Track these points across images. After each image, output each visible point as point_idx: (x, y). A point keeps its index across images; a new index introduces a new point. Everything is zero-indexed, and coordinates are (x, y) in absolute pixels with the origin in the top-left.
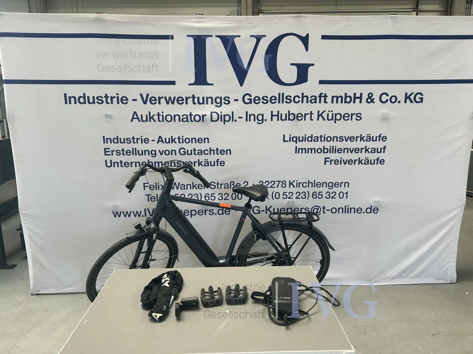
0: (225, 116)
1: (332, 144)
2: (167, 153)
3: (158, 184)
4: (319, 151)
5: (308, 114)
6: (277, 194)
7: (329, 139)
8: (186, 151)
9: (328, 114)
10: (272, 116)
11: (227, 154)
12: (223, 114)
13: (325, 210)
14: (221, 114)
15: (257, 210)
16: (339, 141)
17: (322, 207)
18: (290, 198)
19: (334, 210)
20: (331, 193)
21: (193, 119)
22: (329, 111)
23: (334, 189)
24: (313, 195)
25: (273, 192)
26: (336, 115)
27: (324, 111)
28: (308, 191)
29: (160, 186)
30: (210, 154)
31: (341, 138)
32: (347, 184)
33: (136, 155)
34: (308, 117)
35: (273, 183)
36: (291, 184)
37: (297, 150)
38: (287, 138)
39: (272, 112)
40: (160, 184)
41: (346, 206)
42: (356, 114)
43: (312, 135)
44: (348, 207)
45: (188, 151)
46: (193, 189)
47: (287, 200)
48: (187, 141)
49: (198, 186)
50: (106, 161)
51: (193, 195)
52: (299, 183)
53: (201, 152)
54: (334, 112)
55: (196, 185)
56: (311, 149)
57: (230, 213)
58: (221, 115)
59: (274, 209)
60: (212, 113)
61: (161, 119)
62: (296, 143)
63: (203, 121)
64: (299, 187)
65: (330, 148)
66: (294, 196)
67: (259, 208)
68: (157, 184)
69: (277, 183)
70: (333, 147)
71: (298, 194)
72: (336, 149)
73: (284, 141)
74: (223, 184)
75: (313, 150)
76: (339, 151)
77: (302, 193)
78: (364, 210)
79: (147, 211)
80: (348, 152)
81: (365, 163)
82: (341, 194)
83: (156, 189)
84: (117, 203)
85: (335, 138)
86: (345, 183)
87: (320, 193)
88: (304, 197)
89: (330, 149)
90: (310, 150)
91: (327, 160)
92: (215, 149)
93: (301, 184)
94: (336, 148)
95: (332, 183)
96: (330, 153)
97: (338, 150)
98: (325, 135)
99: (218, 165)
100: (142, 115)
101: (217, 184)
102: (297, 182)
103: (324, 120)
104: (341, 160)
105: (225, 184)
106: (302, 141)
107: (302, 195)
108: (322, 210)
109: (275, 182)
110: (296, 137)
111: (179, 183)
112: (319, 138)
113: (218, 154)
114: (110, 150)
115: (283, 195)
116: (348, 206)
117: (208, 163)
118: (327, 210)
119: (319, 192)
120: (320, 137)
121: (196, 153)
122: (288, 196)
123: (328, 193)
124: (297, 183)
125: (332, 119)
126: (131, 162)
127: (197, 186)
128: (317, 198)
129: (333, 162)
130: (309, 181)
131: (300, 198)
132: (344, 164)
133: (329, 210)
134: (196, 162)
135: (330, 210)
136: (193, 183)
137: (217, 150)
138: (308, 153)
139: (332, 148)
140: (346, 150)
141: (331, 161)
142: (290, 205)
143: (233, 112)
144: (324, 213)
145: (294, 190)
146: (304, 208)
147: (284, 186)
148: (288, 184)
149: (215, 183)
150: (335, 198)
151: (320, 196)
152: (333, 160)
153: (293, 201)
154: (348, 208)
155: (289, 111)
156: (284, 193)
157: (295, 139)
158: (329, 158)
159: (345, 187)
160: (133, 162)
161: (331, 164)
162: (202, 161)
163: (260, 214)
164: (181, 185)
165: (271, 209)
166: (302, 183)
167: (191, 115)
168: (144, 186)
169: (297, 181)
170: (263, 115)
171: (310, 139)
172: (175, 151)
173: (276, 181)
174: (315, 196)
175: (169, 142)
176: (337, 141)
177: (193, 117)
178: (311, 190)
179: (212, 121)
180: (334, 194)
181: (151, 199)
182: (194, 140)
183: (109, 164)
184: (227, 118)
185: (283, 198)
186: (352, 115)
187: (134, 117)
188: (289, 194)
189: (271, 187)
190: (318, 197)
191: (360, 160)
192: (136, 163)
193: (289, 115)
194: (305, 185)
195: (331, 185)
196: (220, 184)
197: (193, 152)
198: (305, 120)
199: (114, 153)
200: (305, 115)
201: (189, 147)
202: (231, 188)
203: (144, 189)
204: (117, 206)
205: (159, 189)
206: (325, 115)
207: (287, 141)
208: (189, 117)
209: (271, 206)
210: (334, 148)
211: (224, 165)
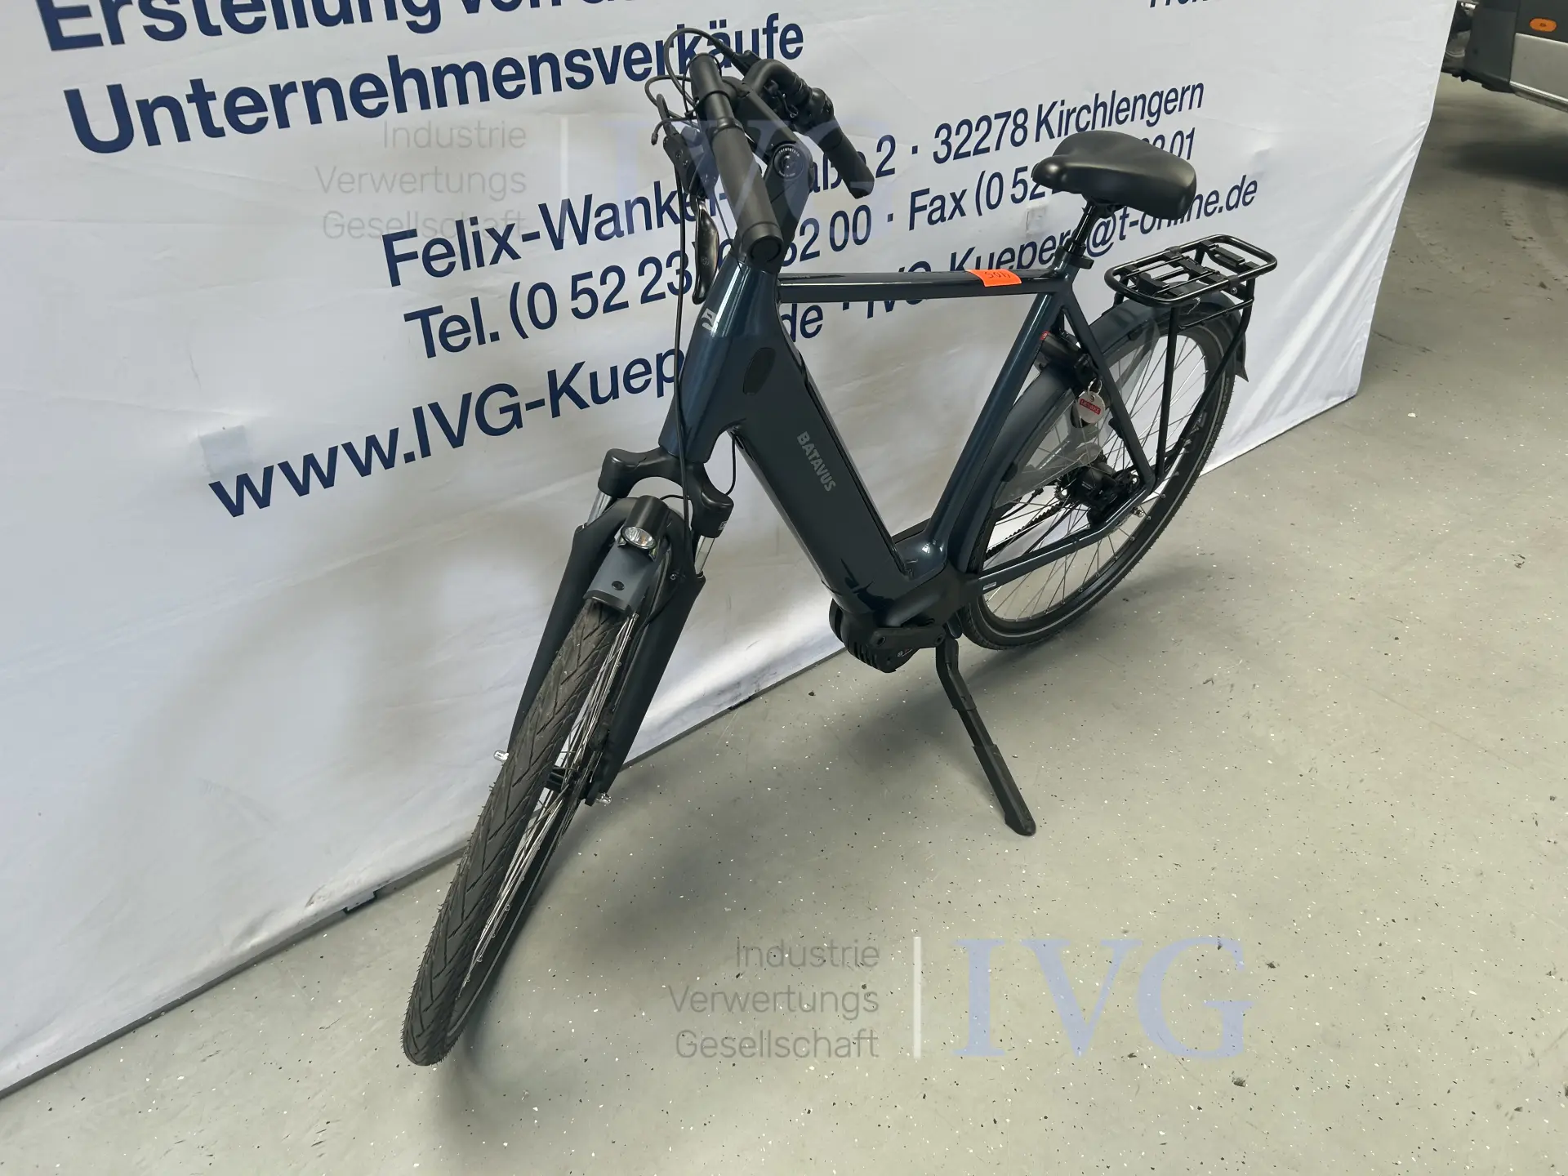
3: (474, 228)
6: (995, 185)
18: (1037, 191)
23: (1163, 124)
25: (983, 174)
29: (484, 237)
32: (1197, 93)
33: (302, 22)
36: (1042, 122)
40: (481, 227)
46: (660, 224)
47: (1028, 204)
50: (74, 99)
51: (664, 263)
52: (1069, 114)
55: (672, 196)
57: (819, 327)
64: (1067, 132)
68: (469, 230)
69: (998, 125)
78: (1223, 200)
79: (429, 416)
82: (1178, 142)
83: (467, 266)
84: (237, 416)
86: (1194, 89)
93: (1073, 119)
95: (1160, 96)
99: (768, 57)
102: (1063, 107)
108: (1118, 224)
109: (993, 121)
111: (588, 199)
115: (1015, 184)
118: (1131, 224)
122: (1030, 185)
124: (1062, 112)
126: (274, 89)
130: (1096, 97)
135: (1139, 222)
136: (657, 185)
144: (1122, 236)
147: (1019, 135)
156: (1017, 171)
159: (1190, 108)
160: (291, 87)
164: (598, 214)
166: (1077, 110)
168: (393, 260)
169: (1063, 103)
173: (996, 117)
181: (444, 336)
183: (105, 127)
188: (1031, 175)
189: (977, 150)
192: (311, 89)
194: (1084, 119)
195: (1155, 104)
199: (133, 20)
202: (826, 187)
203: (395, 281)
204: (237, 437)
205: (481, 263)
211: (799, 50)
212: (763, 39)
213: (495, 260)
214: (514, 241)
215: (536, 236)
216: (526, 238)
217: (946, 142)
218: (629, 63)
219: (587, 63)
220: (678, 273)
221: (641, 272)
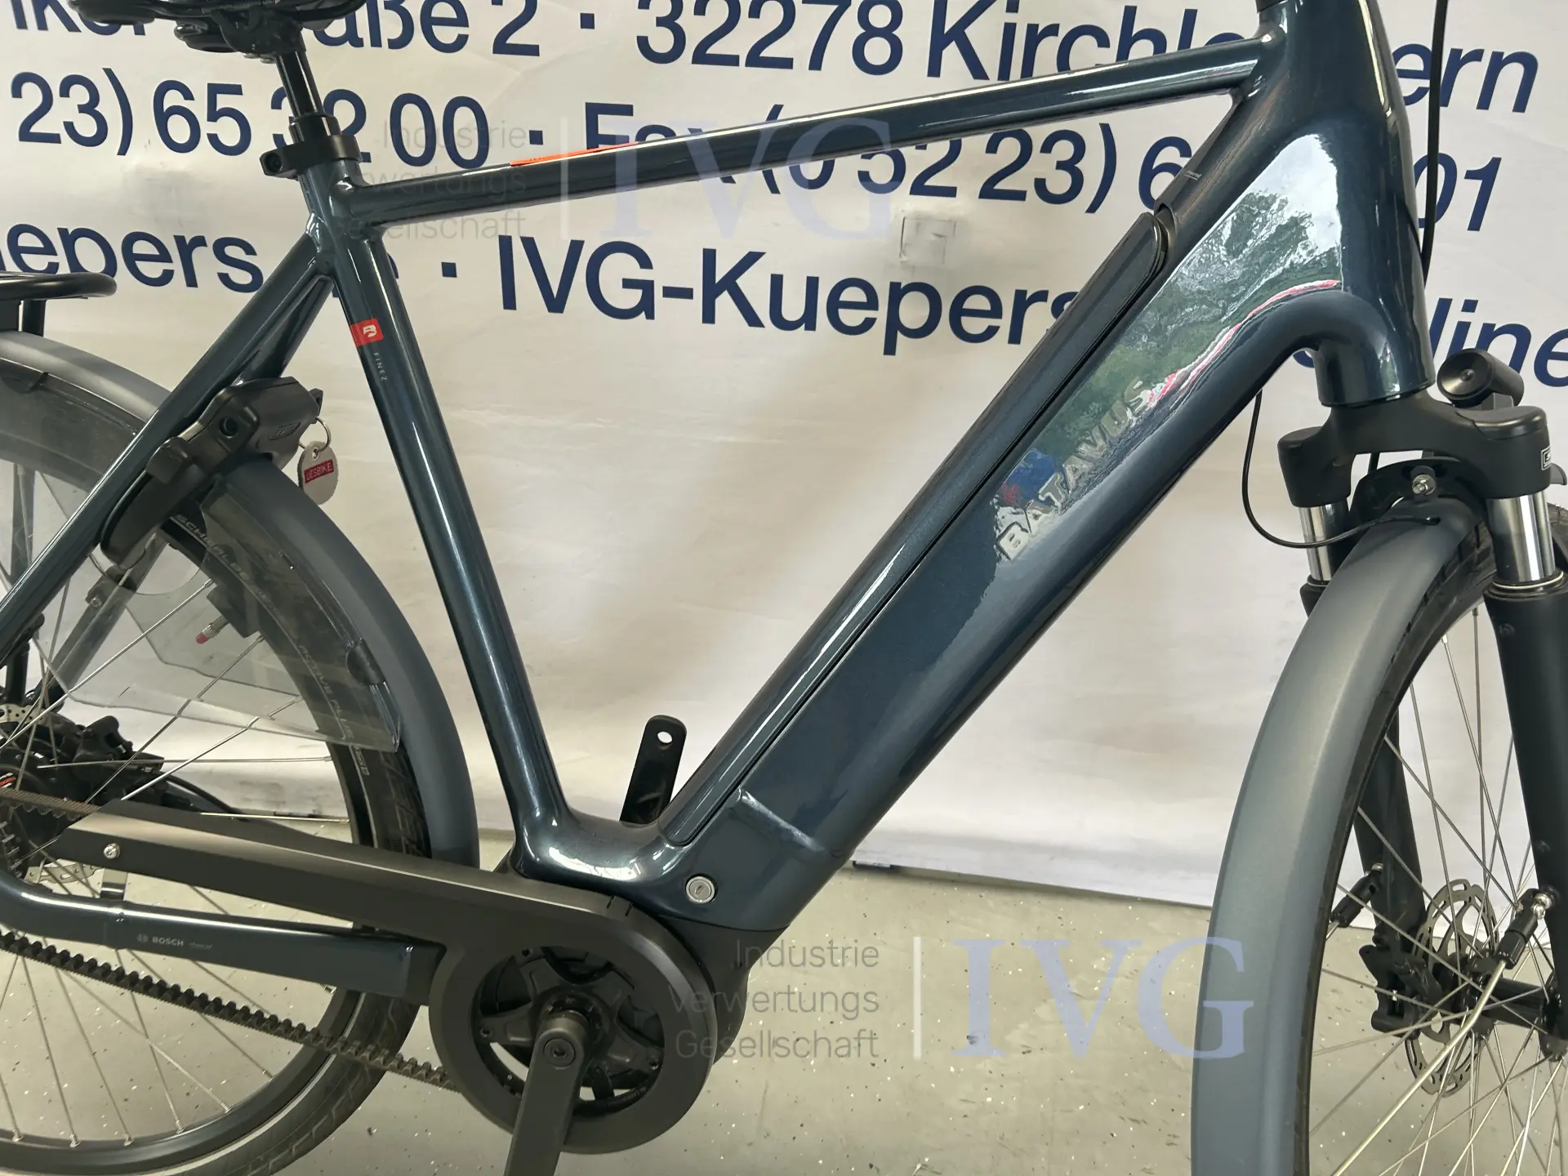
15: (628, 284)
18: (932, 182)
24: (1146, 174)
28: (1105, 129)
32: (1513, 74)
35: (773, 12)
36: (946, 35)
44: (1466, 317)
47: (903, 201)
52: (1035, 36)
59: (777, 282)
64: (1026, 75)
66: (971, 170)
67: (645, 262)
71: (1010, 150)
77: (1046, 148)
86: (1498, 62)
88: (1060, 183)
93: (1046, 50)
102: (1012, 18)
107: (1040, 165)
116: (1469, 306)
122: (916, 165)
130: (1130, 13)
131: (1020, 196)
142: (921, 260)
146: (1051, 298)
147: (876, 52)
148: (915, 33)
153: (953, 223)
154: (1462, 328)
159: (1484, 103)
163: (650, 315)
165: (754, 287)
166: (1063, 33)
185: (864, 178)
189: (755, 59)
194: (1083, 55)
209: (752, 258)
217: (668, 23)
220: (82, 109)
221: (17, 92)
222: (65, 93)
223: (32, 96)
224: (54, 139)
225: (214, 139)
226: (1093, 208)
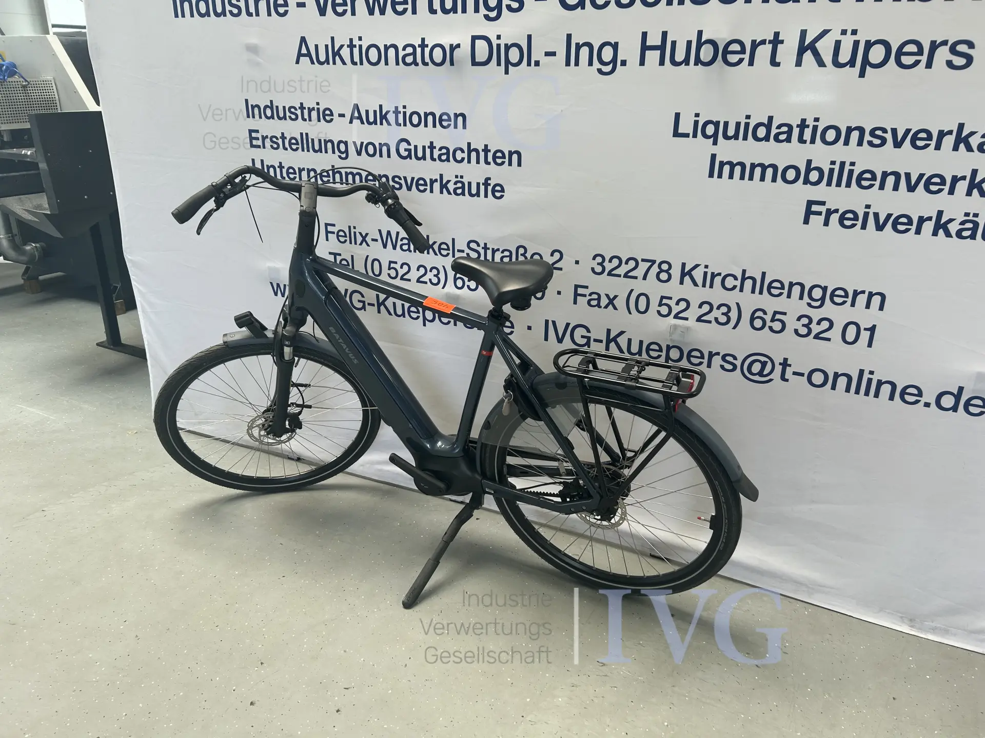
0: (507, 48)
1: (840, 153)
2: (371, 150)
3: (355, 230)
4: (791, 175)
5: (763, 42)
6: (643, 300)
7: (831, 135)
8: (412, 147)
9: (838, 44)
10: (645, 48)
11: (510, 164)
12: (502, 42)
13: (789, 371)
14: (499, 42)
15: (583, 337)
16: (870, 144)
17: (778, 360)
18: (681, 315)
19: (818, 378)
20: (815, 321)
21: (427, 59)
22: (844, 32)
23: (829, 310)
24: (752, 319)
25: (632, 290)
26: (869, 45)
27: (825, 32)
28: (738, 304)
29: (358, 234)
30: (469, 162)
31: (879, 133)
32: (876, 300)
33: (308, 151)
34: (764, 52)
35: (632, 264)
36: (686, 273)
37: (716, 168)
38: (686, 126)
39: (645, 35)
40: (357, 231)
41: (861, 372)
42: (950, 44)
43: (771, 119)
44: (871, 376)
45: (416, 147)
47: (671, 320)
48: (415, 119)
49: (440, 249)
50: (252, 161)
52: (713, 276)
53: (447, 155)
54: (862, 38)
55: (435, 243)
56: (764, 168)
58: (499, 46)
59: (630, 341)
60: (474, 38)
61: (357, 59)
62: (715, 143)
63: (452, 64)
64: (711, 286)
65: (832, 166)
66: (694, 312)
67: (588, 331)
68: (353, 230)
69: (643, 266)
70: (843, 164)
71: (706, 308)
72: (851, 172)
73: (676, 134)
74: (498, 250)
75: (769, 172)
76: (867, 179)
77: (718, 308)
78: (929, 396)
80: (896, 188)
81: (959, 234)
82: (852, 330)
84: (277, 265)
85: (855, 135)
86: (871, 295)
87: (778, 316)
88: (723, 319)
89: (831, 171)
90: (758, 171)
91: (815, 208)
92: (481, 148)
93: (718, 280)
94: (852, 168)
95: (825, 289)
96: (829, 184)
97: (860, 178)
98: (817, 120)
99: (486, 196)
100: (316, 46)
101: (483, 248)
102: (706, 270)
103: (821, 64)
104: (866, 215)
105: (503, 252)
106: (736, 137)
107: (716, 313)
108: (779, 369)
109: (640, 263)
110: (717, 124)
111: (398, 233)
112: (796, 132)
113: (487, 163)
114: (259, 135)
115: (660, 305)
116: (871, 373)
117: (463, 188)
118: (795, 373)
119: (775, 313)
120: (798, 126)
121: (436, 156)
122: (676, 309)
123: (805, 321)
125: (852, 63)
126: (299, 169)
127: (436, 247)
128: (767, 328)
129: (835, 218)
130: (744, 271)
131: (710, 322)
132: (877, 230)
133: (802, 375)
134: (436, 180)
135: (806, 375)
136: (428, 237)
137: (486, 150)
138: (751, 178)
139: (837, 167)
140: (891, 180)
141: (829, 213)
142: (677, 339)
143: (529, 37)
144: (783, 378)
145: (696, 295)
146: (721, 355)
147: (664, 276)
148: (676, 272)
149: (478, 245)
150: (829, 340)
151: (777, 326)
152: (836, 211)
153: (688, 329)
154: (870, 380)
155: (700, 33)
156: (662, 298)
157: (710, 130)
158: (823, 203)
159: (868, 306)
161: (826, 223)
162: (450, 181)
164: (402, 240)
165: (622, 341)
166: (722, 275)
167: (423, 45)
168: (327, 232)
169: (706, 267)
170: (615, 46)
171: (762, 132)
172: (387, 145)
173: (643, 260)
174: (758, 323)
175: (375, 122)
176: (860, 143)
177: (427, 50)
178: (749, 301)
179: (474, 63)
180: (825, 325)
181: (341, 265)
182: (430, 118)
184: (514, 55)
185: (659, 312)
186: (934, 46)
187: (302, 52)
188: (677, 303)
189: (626, 276)
190: (771, 328)
191: (943, 220)
192: (309, 171)
193: (700, 45)
194: (730, 282)
195: (817, 293)
196: (491, 249)
197: (428, 151)
198: (751, 63)
199: (268, 143)
200: (755, 45)
201: (420, 137)
203: (327, 239)
204: (277, 271)
205: (356, 244)
206: (825, 47)
207: (687, 135)
208: (419, 50)
209: (622, 333)
210: (847, 167)
211: (502, 197)
212: (482, 188)
213: (361, 244)
214: (368, 239)
215: (376, 240)
216: (373, 240)
217: (600, 264)
218: (417, 185)
219: (400, 181)
220: (435, 276)
221: (418, 270)
222: (431, 271)
223: (422, 271)
224: (426, 283)
225: (468, 286)
226: (734, 328)
